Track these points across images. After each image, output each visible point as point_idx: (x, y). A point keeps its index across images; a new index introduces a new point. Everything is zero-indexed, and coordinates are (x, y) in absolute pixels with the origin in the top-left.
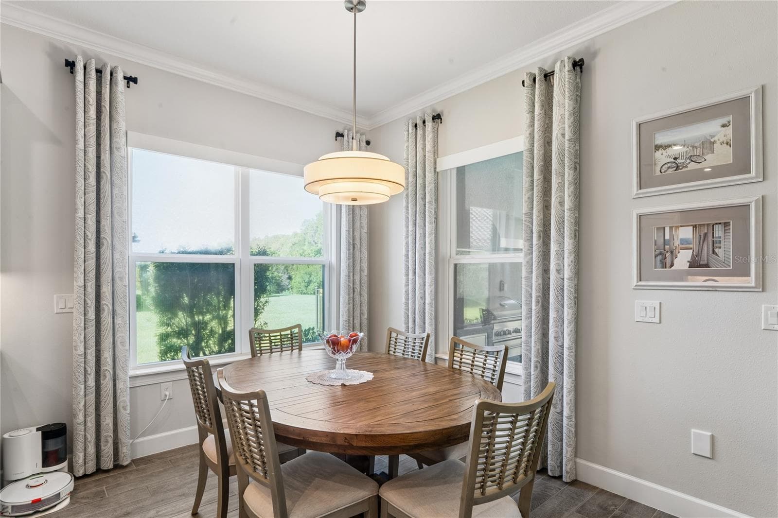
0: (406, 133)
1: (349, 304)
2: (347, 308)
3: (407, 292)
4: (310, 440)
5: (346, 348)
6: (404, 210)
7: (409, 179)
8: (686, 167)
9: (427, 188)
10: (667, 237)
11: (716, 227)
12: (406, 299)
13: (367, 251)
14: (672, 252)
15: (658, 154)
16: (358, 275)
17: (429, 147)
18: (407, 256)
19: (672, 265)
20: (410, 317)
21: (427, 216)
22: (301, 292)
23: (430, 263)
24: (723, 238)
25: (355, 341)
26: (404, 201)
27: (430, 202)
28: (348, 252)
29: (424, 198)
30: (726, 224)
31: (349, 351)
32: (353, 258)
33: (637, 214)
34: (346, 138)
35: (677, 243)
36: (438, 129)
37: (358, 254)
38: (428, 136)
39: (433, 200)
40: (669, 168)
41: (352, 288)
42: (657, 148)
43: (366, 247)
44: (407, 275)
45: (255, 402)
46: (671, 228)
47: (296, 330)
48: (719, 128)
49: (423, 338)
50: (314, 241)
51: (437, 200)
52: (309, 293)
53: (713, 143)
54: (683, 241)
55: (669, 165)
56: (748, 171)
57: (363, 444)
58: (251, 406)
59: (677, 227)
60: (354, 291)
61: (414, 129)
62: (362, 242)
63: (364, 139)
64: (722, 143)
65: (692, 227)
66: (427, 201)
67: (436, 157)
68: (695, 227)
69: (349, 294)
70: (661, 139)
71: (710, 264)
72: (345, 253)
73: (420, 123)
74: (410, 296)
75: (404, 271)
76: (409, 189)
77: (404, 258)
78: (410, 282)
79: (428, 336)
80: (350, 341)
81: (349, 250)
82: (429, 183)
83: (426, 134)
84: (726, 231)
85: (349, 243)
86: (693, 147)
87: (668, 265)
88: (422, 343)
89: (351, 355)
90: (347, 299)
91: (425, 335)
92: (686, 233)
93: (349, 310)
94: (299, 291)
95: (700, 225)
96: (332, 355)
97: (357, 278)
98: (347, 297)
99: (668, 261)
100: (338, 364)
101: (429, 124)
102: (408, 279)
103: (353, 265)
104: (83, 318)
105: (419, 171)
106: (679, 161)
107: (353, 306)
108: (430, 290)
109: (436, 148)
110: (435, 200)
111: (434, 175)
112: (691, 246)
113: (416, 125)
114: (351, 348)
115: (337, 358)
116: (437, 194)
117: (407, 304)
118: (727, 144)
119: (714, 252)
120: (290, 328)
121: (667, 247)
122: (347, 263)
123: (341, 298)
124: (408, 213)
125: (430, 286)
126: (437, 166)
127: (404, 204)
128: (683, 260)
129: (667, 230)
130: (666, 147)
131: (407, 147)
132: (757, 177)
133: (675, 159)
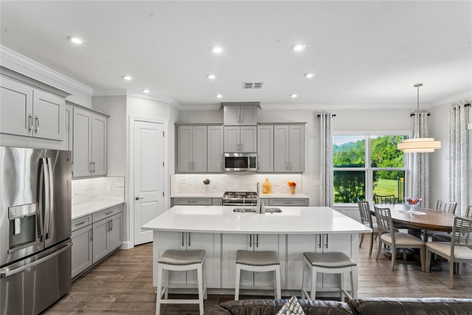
0: (449, 112)
1: (418, 188)
2: (417, 190)
3: (450, 185)
4: (402, 222)
5: (415, 203)
6: (449, 147)
7: (451, 133)
9: (461, 138)
12: (450, 188)
13: (428, 164)
16: (423, 175)
17: (462, 119)
18: (450, 168)
20: (452, 196)
21: (461, 151)
22: (385, 177)
23: (463, 172)
25: (418, 201)
26: (449, 143)
27: (463, 144)
28: (417, 165)
29: (460, 142)
31: (415, 204)
32: (420, 168)
34: (416, 116)
36: (468, 110)
37: (423, 166)
38: (462, 114)
39: (465, 143)
41: (420, 181)
43: (428, 163)
44: (450, 177)
45: (387, 210)
47: (392, 197)
49: (454, 204)
50: (394, 142)
51: (468, 143)
52: (391, 178)
57: (418, 225)
58: (385, 211)
60: (421, 183)
61: (454, 110)
62: (425, 160)
63: (426, 114)
66: (461, 143)
67: (467, 123)
69: (418, 184)
72: (416, 166)
73: (457, 108)
74: (452, 186)
75: (448, 175)
76: (451, 138)
77: (449, 169)
78: (452, 180)
79: (456, 204)
80: (416, 201)
81: (418, 164)
82: (463, 136)
83: (461, 114)
85: (418, 161)
88: (453, 206)
89: (416, 206)
90: (417, 186)
91: (455, 203)
93: (418, 190)
94: (384, 177)
96: (409, 205)
97: (423, 177)
98: (417, 185)
100: (411, 208)
101: (463, 109)
102: (451, 179)
103: (420, 171)
104: (322, 187)
105: (457, 130)
107: (420, 189)
108: (463, 185)
109: (467, 119)
110: (467, 143)
111: (466, 131)
113: (455, 109)
114: (416, 203)
115: (411, 206)
116: (468, 140)
117: (450, 190)
120: (390, 196)
122: (417, 170)
123: (414, 186)
124: (451, 149)
125: (464, 182)
126: (468, 127)
127: (449, 144)
131: (450, 119)
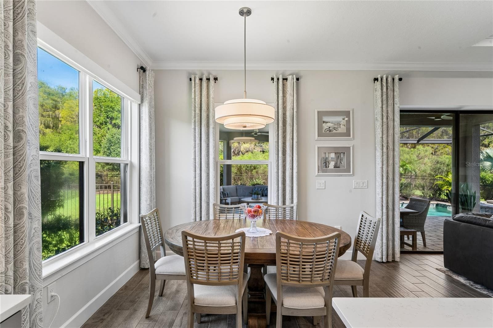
8: (333, 131)
10: (327, 156)
11: (341, 154)
14: (328, 162)
15: (324, 124)
19: (329, 167)
24: (343, 158)
30: (344, 153)
33: (318, 147)
35: (330, 159)
40: (327, 130)
42: (324, 122)
46: (328, 153)
48: (342, 120)
53: (340, 124)
54: (332, 158)
55: (328, 129)
56: (350, 136)
59: (330, 153)
64: (343, 125)
65: (334, 153)
68: (335, 153)
70: (325, 119)
71: (340, 167)
84: (344, 155)
86: (335, 124)
87: (327, 167)
92: (333, 155)
95: (337, 153)
99: (327, 165)
106: (330, 129)
112: (334, 160)
118: (344, 125)
119: (341, 163)
121: (327, 160)
128: (332, 165)
129: (327, 153)
130: (327, 122)
132: (352, 138)
133: (329, 127)
